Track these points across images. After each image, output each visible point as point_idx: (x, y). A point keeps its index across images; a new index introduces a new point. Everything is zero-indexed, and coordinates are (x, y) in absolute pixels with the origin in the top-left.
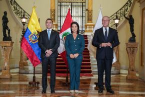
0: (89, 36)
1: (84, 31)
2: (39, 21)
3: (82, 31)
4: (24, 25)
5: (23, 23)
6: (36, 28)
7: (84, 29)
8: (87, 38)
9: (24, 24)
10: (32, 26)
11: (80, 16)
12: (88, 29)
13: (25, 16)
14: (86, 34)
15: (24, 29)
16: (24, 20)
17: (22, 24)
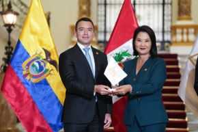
0: (183, 56)
1: (169, 42)
2: (48, 19)
3: (163, 42)
4: (10, 31)
5: (6, 25)
6: (41, 42)
7: (168, 37)
8: (176, 63)
9: (9, 27)
10: (32, 37)
11: (158, 4)
12: (179, 37)
13: (14, 8)
14: (173, 50)
15: (9, 43)
16: (10, 18)
17: (5, 29)
